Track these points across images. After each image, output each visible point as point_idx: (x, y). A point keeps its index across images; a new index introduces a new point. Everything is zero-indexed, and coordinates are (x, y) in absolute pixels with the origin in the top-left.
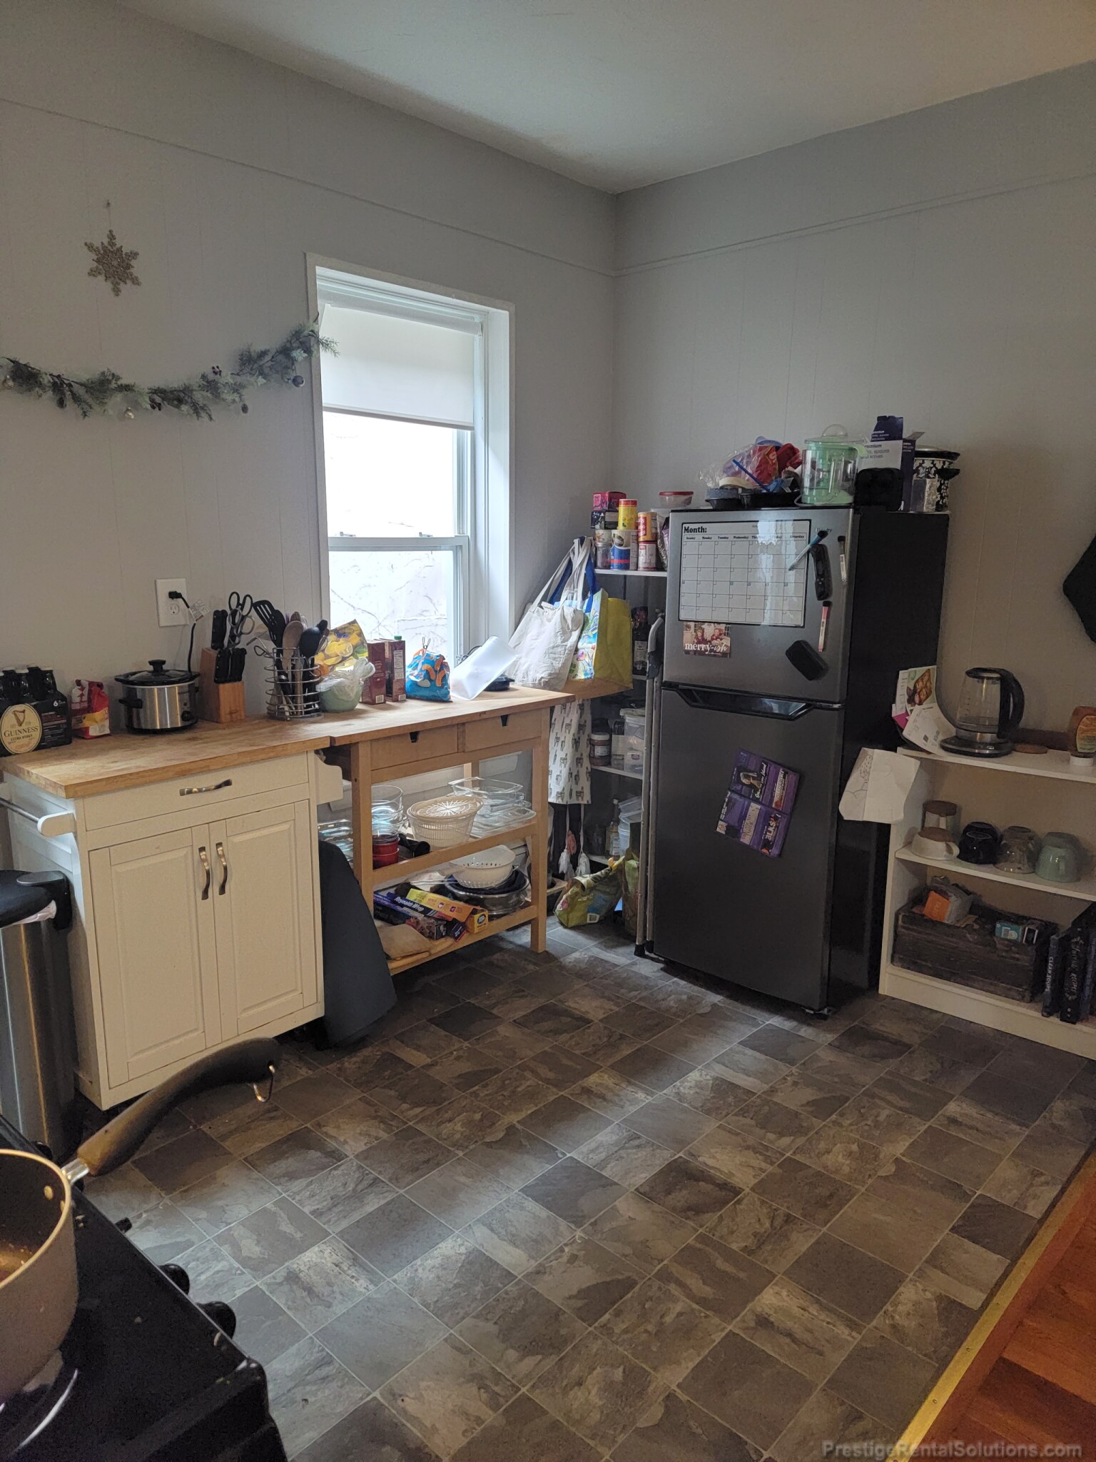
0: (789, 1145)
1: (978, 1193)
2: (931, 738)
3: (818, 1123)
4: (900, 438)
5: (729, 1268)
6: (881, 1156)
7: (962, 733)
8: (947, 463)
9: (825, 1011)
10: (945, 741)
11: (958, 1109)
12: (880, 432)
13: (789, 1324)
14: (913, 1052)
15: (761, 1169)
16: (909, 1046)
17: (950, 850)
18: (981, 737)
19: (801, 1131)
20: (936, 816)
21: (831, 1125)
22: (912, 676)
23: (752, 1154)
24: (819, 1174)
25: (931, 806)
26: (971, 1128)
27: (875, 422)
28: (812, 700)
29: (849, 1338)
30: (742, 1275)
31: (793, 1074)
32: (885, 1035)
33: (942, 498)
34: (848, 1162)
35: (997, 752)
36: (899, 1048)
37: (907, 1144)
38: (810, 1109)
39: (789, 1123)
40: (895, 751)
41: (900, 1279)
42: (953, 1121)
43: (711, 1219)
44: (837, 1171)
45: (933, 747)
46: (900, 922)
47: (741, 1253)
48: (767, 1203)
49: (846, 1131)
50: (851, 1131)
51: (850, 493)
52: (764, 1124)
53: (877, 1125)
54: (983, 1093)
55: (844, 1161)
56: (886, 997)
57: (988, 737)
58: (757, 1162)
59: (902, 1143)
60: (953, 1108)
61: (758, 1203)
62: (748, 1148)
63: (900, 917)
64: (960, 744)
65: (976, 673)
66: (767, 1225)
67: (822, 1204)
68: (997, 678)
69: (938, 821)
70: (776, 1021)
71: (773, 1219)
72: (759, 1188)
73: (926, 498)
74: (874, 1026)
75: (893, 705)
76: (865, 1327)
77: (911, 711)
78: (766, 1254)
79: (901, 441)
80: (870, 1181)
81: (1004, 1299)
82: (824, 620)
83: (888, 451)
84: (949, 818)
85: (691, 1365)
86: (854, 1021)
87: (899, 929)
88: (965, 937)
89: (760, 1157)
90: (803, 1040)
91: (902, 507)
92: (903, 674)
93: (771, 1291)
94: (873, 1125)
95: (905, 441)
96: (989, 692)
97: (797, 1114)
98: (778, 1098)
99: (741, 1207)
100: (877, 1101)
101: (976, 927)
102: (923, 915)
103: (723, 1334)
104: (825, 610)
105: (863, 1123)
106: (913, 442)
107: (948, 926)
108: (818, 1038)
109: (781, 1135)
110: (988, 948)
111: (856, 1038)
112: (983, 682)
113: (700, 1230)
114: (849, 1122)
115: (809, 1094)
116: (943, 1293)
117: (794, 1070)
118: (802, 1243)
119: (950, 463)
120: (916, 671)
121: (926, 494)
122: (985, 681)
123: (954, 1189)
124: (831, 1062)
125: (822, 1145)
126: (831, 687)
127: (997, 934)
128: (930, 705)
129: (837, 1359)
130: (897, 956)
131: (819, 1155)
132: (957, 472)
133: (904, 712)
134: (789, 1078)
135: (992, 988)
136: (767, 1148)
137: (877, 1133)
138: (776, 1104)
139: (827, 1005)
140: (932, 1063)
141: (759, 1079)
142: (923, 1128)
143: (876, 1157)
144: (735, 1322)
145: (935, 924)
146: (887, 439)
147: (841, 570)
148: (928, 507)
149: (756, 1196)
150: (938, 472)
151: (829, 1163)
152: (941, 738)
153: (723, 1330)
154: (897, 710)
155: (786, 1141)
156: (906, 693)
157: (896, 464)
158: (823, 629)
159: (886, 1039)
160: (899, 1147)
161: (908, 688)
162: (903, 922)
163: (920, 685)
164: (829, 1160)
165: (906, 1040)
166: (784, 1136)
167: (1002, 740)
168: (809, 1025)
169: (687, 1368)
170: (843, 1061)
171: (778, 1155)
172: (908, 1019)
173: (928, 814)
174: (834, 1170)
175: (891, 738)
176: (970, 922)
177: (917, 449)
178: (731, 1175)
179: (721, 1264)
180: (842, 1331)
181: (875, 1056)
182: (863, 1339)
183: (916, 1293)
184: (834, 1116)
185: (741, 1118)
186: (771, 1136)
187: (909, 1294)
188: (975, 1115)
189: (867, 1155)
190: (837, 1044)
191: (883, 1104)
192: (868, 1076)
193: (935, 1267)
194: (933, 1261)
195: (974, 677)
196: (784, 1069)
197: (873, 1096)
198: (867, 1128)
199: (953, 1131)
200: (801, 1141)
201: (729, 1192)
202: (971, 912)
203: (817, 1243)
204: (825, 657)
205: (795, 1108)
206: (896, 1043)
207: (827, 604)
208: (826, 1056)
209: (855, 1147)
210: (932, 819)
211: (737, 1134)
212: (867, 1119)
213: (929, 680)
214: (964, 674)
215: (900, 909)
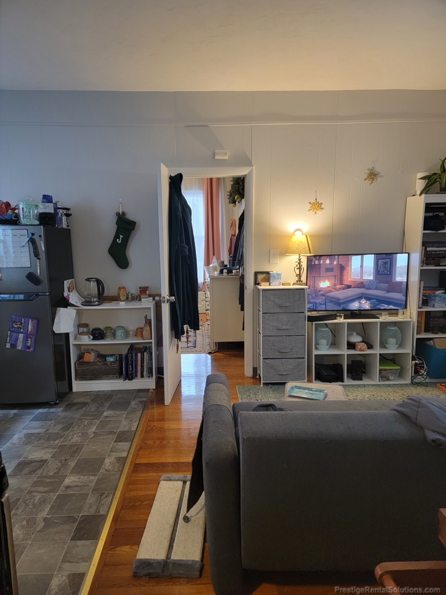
0: (59, 442)
1: (118, 431)
2: (78, 302)
3: (66, 433)
4: (52, 202)
5: (51, 480)
6: (89, 433)
7: (88, 299)
8: (67, 212)
9: (58, 402)
10: (82, 303)
11: (107, 413)
12: (44, 200)
13: (76, 484)
14: (89, 404)
15: (52, 452)
16: (87, 403)
17: (89, 337)
18: (93, 300)
19: (61, 437)
20: (82, 328)
21: (71, 432)
22: (68, 282)
23: (47, 449)
24: (72, 445)
25: (80, 326)
26: (112, 416)
27: (42, 197)
28: (37, 293)
29: (95, 478)
30: (56, 480)
31: (52, 423)
32: (79, 402)
33: (68, 223)
34: (79, 439)
35: (99, 303)
36: (85, 404)
37: (95, 427)
38: (62, 430)
39: (57, 436)
40: (67, 308)
41: (104, 459)
42: (106, 417)
43: (40, 472)
44: (77, 442)
45: (79, 304)
46: (77, 366)
47: (54, 475)
48: (57, 459)
49: (76, 431)
50: (77, 431)
51: (38, 221)
52: (48, 439)
53: (85, 426)
54: (112, 407)
55: (78, 439)
56: (75, 392)
57: (95, 299)
58: (50, 450)
59: (94, 428)
60: (105, 414)
61: (54, 461)
62: (45, 448)
63: (77, 364)
64: (88, 303)
65: (88, 280)
66: (60, 464)
67: (75, 452)
68: (95, 281)
69: (83, 330)
70: (41, 410)
71: (61, 462)
72: (54, 456)
73: (64, 223)
74: (74, 401)
75: (64, 293)
76: (98, 474)
77: (70, 294)
78: (62, 471)
79: (52, 204)
80: (88, 440)
81: (132, 451)
82: (38, 264)
83: (48, 207)
84: (87, 328)
85: (48, 508)
86: (68, 402)
87: (77, 368)
88: (98, 364)
89: (50, 449)
90: (53, 413)
91: (56, 226)
92: (65, 282)
93: (67, 479)
94: (83, 426)
95: (54, 204)
96: (93, 285)
97: (58, 433)
98: (50, 431)
99: (49, 464)
100: (83, 420)
101: (100, 360)
102: (84, 361)
103: (56, 496)
104: (38, 261)
105: (80, 427)
106: (56, 204)
107: (92, 362)
108: (58, 411)
109: (55, 440)
110: (105, 366)
111: (70, 406)
112: (91, 282)
113: (37, 476)
114: (76, 429)
115: (61, 426)
116: (116, 457)
117: (52, 422)
118: (72, 464)
119: (68, 212)
120: (69, 281)
121: (63, 222)
122: (91, 281)
123: (112, 433)
124: (64, 415)
125: (70, 438)
126: (44, 287)
127: (107, 361)
128: (74, 292)
129: (93, 484)
130: (77, 377)
131: (70, 440)
132: (71, 215)
133: (67, 295)
134: (51, 425)
135: (108, 378)
136: (52, 446)
137: (85, 428)
138: (50, 433)
139: (58, 399)
140: (95, 405)
141: (41, 428)
142: (98, 422)
143: (87, 434)
144: (59, 491)
145: (88, 363)
146: (47, 202)
147: (42, 246)
148: (64, 226)
149: (53, 459)
150: (65, 214)
151: (74, 441)
152: (81, 302)
153: (56, 495)
154: (65, 294)
155: (57, 441)
156: (67, 288)
157: (52, 211)
158: (38, 268)
159: (80, 403)
160: (94, 429)
161: (68, 287)
162: (78, 365)
163: (70, 286)
164: (74, 440)
165: (86, 401)
166: (56, 440)
167: (99, 300)
168: (53, 408)
169: (47, 510)
170: (68, 414)
171: (56, 446)
172: (85, 396)
173: (80, 328)
174: (75, 442)
175: (65, 303)
176: (98, 360)
177: (58, 207)
178: (42, 457)
179: (48, 480)
180: (92, 478)
181: (78, 409)
182: (99, 477)
183: (109, 460)
184: (71, 429)
185: (40, 441)
186: (52, 442)
187: (107, 461)
188: (112, 413)
189: (84, 435)
190: (64, 410)
191: (85, 420)
192: (77, 415)
193: (113, 452)
194: (111, 451)
195: (88, 281)
196: (49, 423)
197: (81, 419)
198: (82, 428)
199: (107, 419)
200: (62, 439)
201: (43, 462)
202: (98, 357)
203: (77, 461)
204: (40, 277)
205: (57, 432)
206: (84, 403)
207: (39, 259)
208: (62, 414)
209: (80, 434)
210: (81, 330)
211: (40, 446)
212: (81, 426)
213: (73, 284)
214: (84, 280)
215: (76, 361)
